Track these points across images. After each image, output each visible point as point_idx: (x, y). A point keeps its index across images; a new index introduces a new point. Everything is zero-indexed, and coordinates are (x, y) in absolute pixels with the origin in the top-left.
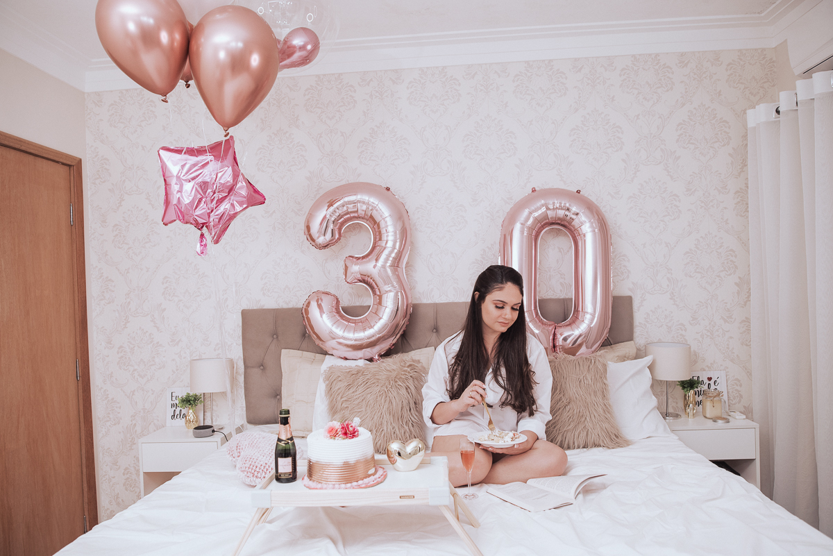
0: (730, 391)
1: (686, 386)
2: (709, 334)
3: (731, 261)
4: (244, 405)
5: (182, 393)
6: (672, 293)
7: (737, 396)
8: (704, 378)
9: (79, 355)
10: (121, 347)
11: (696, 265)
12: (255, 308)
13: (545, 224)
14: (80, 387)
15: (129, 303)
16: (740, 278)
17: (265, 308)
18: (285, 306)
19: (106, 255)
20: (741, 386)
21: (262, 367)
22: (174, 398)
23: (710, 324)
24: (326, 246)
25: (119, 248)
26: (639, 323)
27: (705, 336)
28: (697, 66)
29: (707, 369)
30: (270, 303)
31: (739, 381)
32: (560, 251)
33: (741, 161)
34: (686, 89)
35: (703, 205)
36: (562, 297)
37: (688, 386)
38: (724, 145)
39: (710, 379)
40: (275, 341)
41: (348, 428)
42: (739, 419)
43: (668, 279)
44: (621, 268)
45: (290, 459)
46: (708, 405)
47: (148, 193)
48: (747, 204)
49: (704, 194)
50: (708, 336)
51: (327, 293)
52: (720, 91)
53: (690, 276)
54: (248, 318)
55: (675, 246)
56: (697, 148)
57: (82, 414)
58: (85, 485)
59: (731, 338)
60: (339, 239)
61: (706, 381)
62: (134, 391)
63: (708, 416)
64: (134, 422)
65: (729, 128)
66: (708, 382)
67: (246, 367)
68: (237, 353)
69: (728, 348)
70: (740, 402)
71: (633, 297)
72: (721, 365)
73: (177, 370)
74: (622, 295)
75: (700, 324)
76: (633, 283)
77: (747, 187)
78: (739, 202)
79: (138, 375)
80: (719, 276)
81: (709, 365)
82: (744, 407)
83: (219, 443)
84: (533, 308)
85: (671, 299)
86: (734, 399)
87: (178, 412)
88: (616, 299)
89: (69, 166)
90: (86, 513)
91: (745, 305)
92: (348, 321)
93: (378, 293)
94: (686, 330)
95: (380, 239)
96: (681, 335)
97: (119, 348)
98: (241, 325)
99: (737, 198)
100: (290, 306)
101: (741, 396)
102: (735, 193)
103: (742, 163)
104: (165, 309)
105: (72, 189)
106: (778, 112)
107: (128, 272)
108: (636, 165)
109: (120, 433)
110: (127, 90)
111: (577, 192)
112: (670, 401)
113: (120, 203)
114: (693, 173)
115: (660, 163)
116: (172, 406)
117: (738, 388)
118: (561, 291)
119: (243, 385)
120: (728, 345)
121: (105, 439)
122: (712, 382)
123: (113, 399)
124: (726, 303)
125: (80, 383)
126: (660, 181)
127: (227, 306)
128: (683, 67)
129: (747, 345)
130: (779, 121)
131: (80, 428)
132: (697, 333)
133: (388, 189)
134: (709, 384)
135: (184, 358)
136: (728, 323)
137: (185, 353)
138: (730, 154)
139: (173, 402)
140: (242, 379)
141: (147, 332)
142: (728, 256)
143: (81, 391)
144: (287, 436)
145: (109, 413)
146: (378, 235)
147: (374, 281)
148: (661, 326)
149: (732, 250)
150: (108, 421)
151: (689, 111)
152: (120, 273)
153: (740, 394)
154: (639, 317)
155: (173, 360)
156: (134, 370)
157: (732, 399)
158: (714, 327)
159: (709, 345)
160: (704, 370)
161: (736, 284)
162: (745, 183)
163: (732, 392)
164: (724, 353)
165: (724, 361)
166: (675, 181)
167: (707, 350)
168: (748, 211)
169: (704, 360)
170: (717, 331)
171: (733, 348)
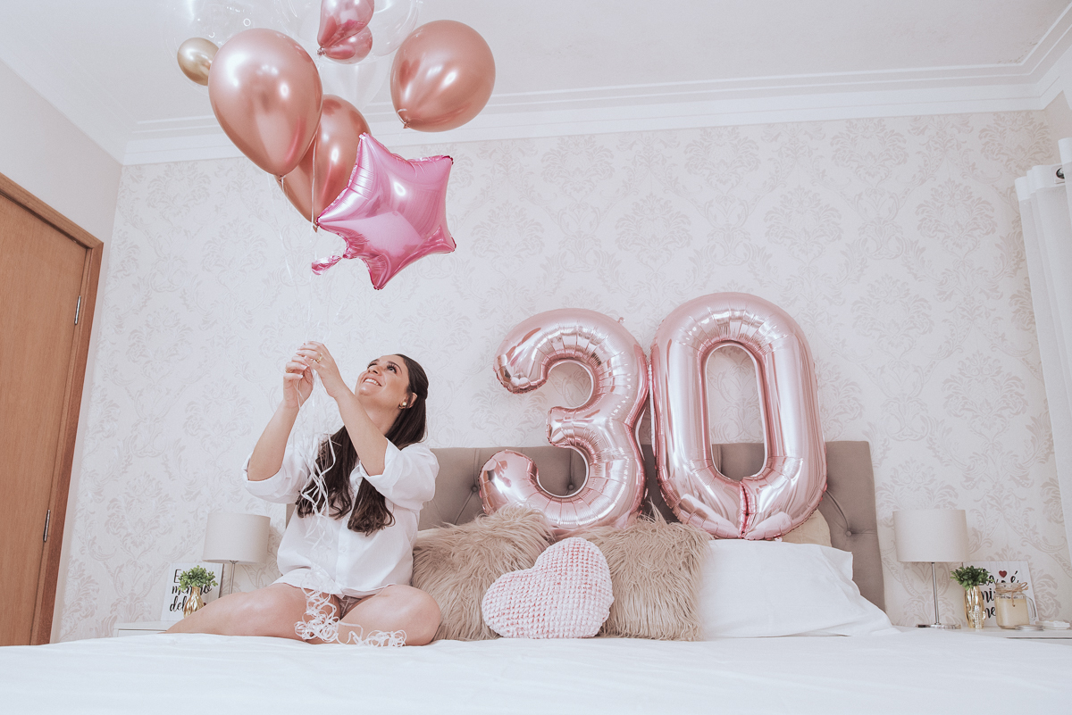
0: (1039, 595)
1: (965, 577)
2: (994, 502)
3: (1017, 394)
5: (187, 568)
6: (931, 440)
7: (1051, 604)
8: (993, 571)
9: (52, 505)
10: (114, 500)
11: (964, 398)
14: (46, 552)
15: (136, 437)
16: (1033, 419)
19: (115, 371)
20: (1055, 586)
22: (177, 580)
23: (994, 487)
25: (134, 361)
26: (883, 484)
27: (989, 506)
28: (937, 133)
29: (996, 557)
31: (1051, 579)
33: (1016, 253)
34: (926, 161)
35: (965, 313)
37: (969, 579)
38: (987, 234)
39: (1003, 574)
43: (922, 418)
44: (849, 401)
46: (1004, 605)
47: (184, 290)
48: (1032, 313)
49: (965, 299)
50: (993, 506)
52: (974, 164)
53: (957, 415)
55: (929, 371)
56: (949, 237)
61: (997, 577)
62: (122, 566)
63: (1006, 623)
65: (993, 210)
66: (1001, 579)
69: (1027, 526)
71: (870, 443)
73: (189, 536)
74: (853, 440)
75: (978, 488)
76: (869, 424)
78: (1018, 310)
79: (132, 543)
80: (1000, 416)
81: (1000, 552)
85: (929, 448)
86: (1046, 608)
87: (180, 600)
89: (87, 248)
91: (1046, 460)
94: (956, 496)
96: (950, 501)
97: (111, 502)
99: (1016, 304)
101: (1059, 605)
102: (1013, 297)
103: (1016, 257)
104: (184, 448)
105: (85, 277)
106: (1060, 176)
107: (140, 394)
108: (863, 259)
109: (91, 629)
110: (176, 163)
112: (940, 608)
113: (145, 302)
114: (946, 270)
115: (897, 256)
116: (174, 590)
117: (1052, 591)
120: (1026, 521)
122: (1007, 579)
123: (90, 577)
124: (1017, 456)
125: (47, 545)
126: (898, 281)
128: (918, 135)
129: (1057, 522)
130: (1065, 186)
131: (34, 614)
132: (975, 501)
134: (1002, 581)
135: (201, 519)
136: (1023, 486)
137: (203, 512)
138: (997, 245)
139: (175, 585)
141: (154, 479)
142: (1011, 386)
143: (45, 558)
145: (81, 599)
148: (918, 489)
149: (1016, 378)
150: (76, 611)
151: (932, 189)
152: (130, 396)
153: (1054, 601)
155: (185, 522)
156: (128, 535)
157: (1043, 607)
158: (1001, 492)
159: (997, 520)
160: (993, 560)
161: (1028, 427)
162: (1026, 285)
163: (1043, 597)
164: (1021, 533)
165: (1023, 545)
166: (920, 281)
167: (993, 528)
168: (1034, 323)
169: (991, 544)
170: (1007, 498)
171: (1035, 526)
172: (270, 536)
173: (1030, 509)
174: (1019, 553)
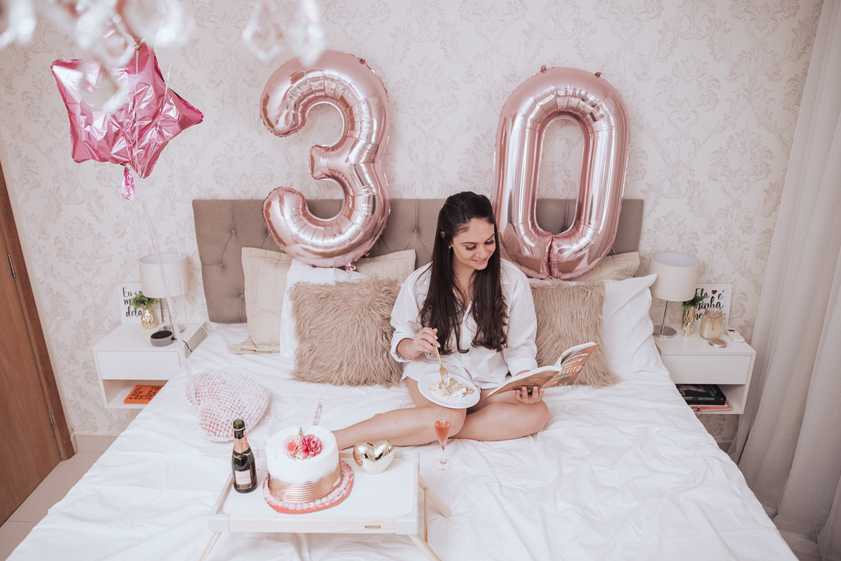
0: (734, 305)
1: (688, 305)
2: (723, 244)
3: (766, 164)
4: (205, 303)
5: (134, 289)
6: (691, 197)
7: (740, 310)
8: (708, 291)
9: (10, 250)
11: (724, 166)
12: (208, 198)
13: (551, 115)
14: (19, 284)
15: (59, 187)
16: (771, 184)
17: (220, 198)
18: (243, 197)
19: (20, 130)
20: (746, 299)
21: (221, 264)
22: (126, 294)
23: (726, 233)
24: (287, 133)
25: (35, 121)
26: (648, 230)
27: (718, 247)
29: (713, 281)
30: (225, 192)
31: (746, 295)
32: (568, 143)
35: (746, 94)
36: (563, 198)
37: (690, 304)
38: (789, 17)
39: (714, 292)
40: (233, 237)
41: (309, 444)
42: (736, 343)
43: (689, 181)
44: (636, 166)
45: (248, 473)
46: (708, 326)
47: (59, 52)
48: (800, 96)
49: (750, 80)
50: (722, 247)
51: (291, 191)
53: (715, 180)
54: (200, 209)
55: (704, 143)
56: (754, 19)
57: (26, 312)
58: (44, 382)
59: (747, 249)
60: (303, 124)
61: (710, 294)
62: (81, 285)
63: (705, 336)
64: (86, 317)
66: (712, 295)
67: (203, 265)
68: (191, 247)
69: (741, 261)
70: (741, 316)
71: (645, 201)
72: (730, 278)
73: (126, 264)
74: (634, 198)
75: (715, 234)
76: (648, 184)
77: (806, 74)
78: (790, 93)
79: (83, 269)
80: (747, 181)
81: (717, 278)
82: (745, 321)
83: (183, 353)
84: (529, 216)
85: (687, 204)
86: (736, 313)
87: (132, 308)
88: (626, 202)
90: (50, 407)
91: (770, 215)
92: (317, 223)
93: (352, 194)
94: (698, 239)
95: (353, 128)
96: (692, 244)
97: (56, 239)
98: (193, 216)
99: (790, 87)
100: (248, 197)
101: (744, 310)
102: (792, 79)
103: (805, 42)
104: (102, 197)
107: (51, 152)
108: (674, 39)
109: (72, 328)
111: (596, 74)
112: (668, 312)
113: (25, 63)
114: (743, 52)
115: (705, 36)
116: (126, 302)
117: (743, 302)
118: (564, 190)
119: (202, 282)
120: (741, 257)
121: (57, 334)
122: (716, 296)
123: (58, 293)
124: (750, 212)
125: (18, 280)
126: (700, 60)
127: (175, 194)
129: (762, 258)
131: (27, 327)
132: (710, 243)
133: (362, 61)
134: (713, 297)
135: (132, 251)
136: (747, 233)
137: (132, 246)
138: (793, 30)
139: (126, 299)
140: (199, 275)
141: (85, 221)
142: (763, 158)
143: (20, 289)
144: (242, 450)
145: (57, 308)
146: (351, 123)
147: (346, 179)
148: (672, 234)
149: (769, 151)
150: (57, 316)
152: (42, 152)
153: (743, 309)
154: (648, 223)
155: (120, 253)
156: (77, 263)
157: (734, 312)
158: (731, 237)
159: (721, 257)
160: (710, 283)
161: (765, 191)
162: (804, 69)
163: (736, 306)
164: (735, 266)
165: (733, 273)
166: (718, 61)
167: (717, 262)
168: (799, 105)
169: (712, 272)
170: (733, 242)
171: (746, 261)
172: (189, 263)
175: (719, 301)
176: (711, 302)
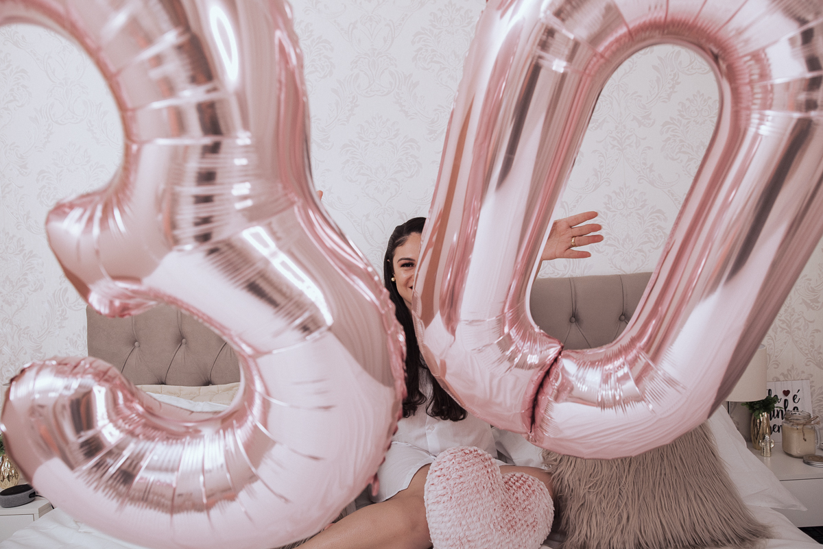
1: (757, 407)
2: (784, 326)
8: (778, 392)
27: (779, 329)
29: (782, 378)
36: (567, 276)
37: (762, 408)
39: (786, 393)
50: (783, 329)
61: (781, 396)
63: (795, 451)
66: (784, 398)
69: (813, 347)
81: (786, 373)
83: (37, 515)
98: (86, 326)
108: (675, 75)
120: (812, 342)
122: (790, 398)
124: (810, 280)
126: (710, 98)
127: (67, 300)
134: (786, 400)
136: (813, 309)
158: (793, 315)
159: (785, 343)
160: (778, 380)
164: (807, 354)
165: (806, 365)
167: (781, 350)
169: (778, 365)
170: (797, 321)
171: (820, 346)
173: (818, 331)
174: (803, 372)
175: (795, 405)
176: (786, 408)
